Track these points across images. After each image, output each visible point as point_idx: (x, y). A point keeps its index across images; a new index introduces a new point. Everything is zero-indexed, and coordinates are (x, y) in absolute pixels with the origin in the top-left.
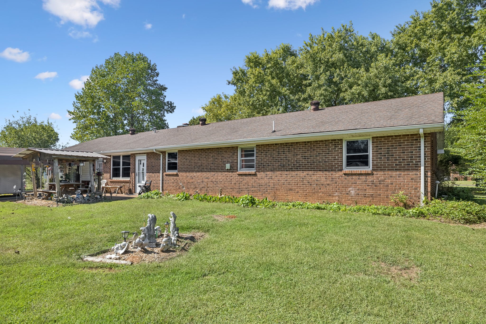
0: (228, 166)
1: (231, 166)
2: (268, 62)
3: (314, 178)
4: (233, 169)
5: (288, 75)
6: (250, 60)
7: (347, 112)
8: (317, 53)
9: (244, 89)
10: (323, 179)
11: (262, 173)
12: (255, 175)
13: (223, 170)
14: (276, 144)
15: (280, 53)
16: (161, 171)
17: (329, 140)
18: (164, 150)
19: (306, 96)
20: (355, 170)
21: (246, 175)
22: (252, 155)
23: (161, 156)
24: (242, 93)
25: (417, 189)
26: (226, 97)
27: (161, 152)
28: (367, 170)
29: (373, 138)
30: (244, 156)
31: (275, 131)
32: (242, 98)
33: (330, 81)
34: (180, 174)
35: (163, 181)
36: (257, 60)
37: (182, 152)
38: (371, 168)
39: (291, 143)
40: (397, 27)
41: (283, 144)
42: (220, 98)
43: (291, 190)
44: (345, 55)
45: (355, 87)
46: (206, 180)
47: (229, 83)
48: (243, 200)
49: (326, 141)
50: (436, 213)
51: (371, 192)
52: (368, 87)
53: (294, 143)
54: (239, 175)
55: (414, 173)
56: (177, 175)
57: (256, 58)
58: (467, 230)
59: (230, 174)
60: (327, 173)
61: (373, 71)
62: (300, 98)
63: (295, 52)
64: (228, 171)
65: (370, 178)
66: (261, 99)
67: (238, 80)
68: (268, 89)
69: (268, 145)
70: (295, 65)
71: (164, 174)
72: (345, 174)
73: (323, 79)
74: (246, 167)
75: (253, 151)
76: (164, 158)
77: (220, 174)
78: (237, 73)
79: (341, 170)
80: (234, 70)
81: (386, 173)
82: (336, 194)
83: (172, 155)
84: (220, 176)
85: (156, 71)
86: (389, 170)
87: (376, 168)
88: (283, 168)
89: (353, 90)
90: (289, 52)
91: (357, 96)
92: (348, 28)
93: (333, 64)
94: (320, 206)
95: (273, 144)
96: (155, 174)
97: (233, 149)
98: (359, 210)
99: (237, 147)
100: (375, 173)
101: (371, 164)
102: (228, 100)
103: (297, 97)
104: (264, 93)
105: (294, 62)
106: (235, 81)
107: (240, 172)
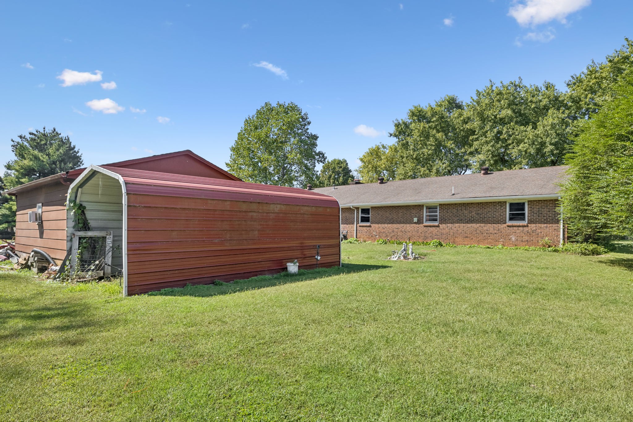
0: (415, 220)
1: (418, 220)
2: (433, 116)
3: (485, 228)
4: (420, 222)
5: (454, 129)
6: (413, 114)
7: (511, 178)
8: (484, 110)
9: (407, 142)
10: (492, 229)
11: (444, 225)
12: (438, 226)
13: (411, 222)
14: (455, 204)
15: (445, 106)
16: (355, 223)
17: (496, 202)
18: (357, 207)
19: (472, 149)
20: (515, 223)
21: (430, 226)
22: (436, 212)
23: (356, 211)
24: (405, 146)
25: (558, 236)
26: (384, 147)
27: (355, 208)
28: (524, 223)
29: (528, 201)
30: (428, 212)
31: (454, 194)
32: (404, 151)
33: (497, 138)
34: (373, 225)
35: (357, 231)
36: (421, 113)
37: (374, 208)
38: (527, 222)
39: (468, 203)
40: (572, 77)
41: (461, 204)
42: (378, 149)
43: (467, 237)
44: (514, 111)
45: (522, 145)
46: (396, 230)
47: (391, 135)
48: (433, 243)
49: (494, 202)
50: (566, 250)
51: (527, 238)
52: (535, 144)
53: (470, 203)
54: (425, 226)
55: (556, 225)
56: (370, 226)
57: (420, 112)
58: (583, 260)
59: (417, 225)
60: (495, 225)
61: (540, 130)
62: (466, 151)
63: (461, 103)
64: (415, 223)
65: (526, 229)
66: (426, 154)
67: (400, 133)
68: (433, 144)
69: (449, 204)
70: (462, 119)
71: (358, 225)
72: (508, 226)
73: (490, 135)
74: (429, 221)
75: (437, 208)
76: (358, 213)
77: (408, 225)
78: (399, 125)
79: (505, 223)
80: (396, 122)
81: (537, 225)
82: (502, 240)
83: (365, 211)
84: (408, 227)
85: (308, 120)
86: (539, 223)
87: (530, 222)
88: (460, 221)
89: (520, 148)
90: (455, 103)
91: (524, 153)
92: (517, 83)
93: (501, 119)
94: (489, 246)
95: (453, 204)
96: (349, 225)
97: (420, 207)
98: (517, 249)
99: (423, 205)
100: (529, 225)
101: (527, 219)
102: (385, 150)
103: (463, 150)
104: (429, 148)
105: (460, 115)
106: (397, 133)
107: (425, 224)
